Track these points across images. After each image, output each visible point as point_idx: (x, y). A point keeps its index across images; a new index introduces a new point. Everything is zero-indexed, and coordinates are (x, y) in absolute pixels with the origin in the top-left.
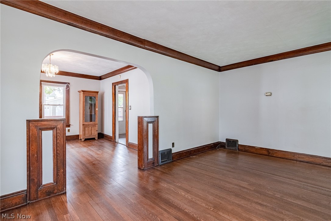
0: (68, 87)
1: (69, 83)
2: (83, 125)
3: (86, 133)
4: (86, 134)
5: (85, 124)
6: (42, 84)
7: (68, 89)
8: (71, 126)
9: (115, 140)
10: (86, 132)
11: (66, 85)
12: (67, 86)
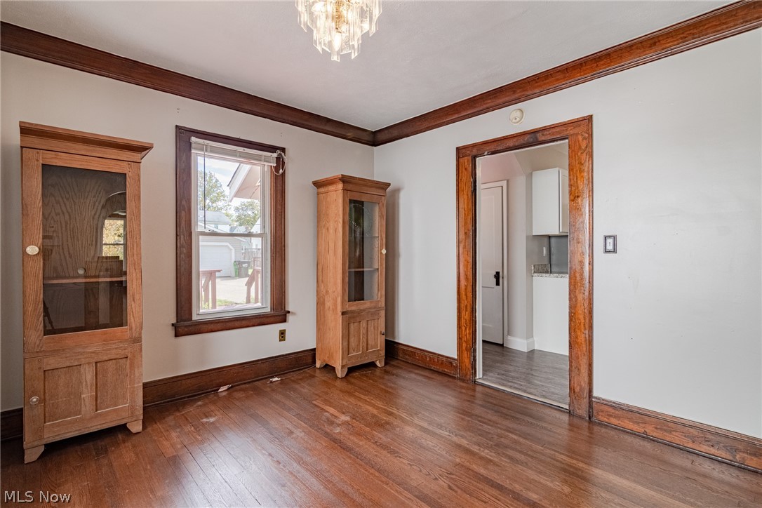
0: (280, 162)
1: (283, 150)
2: (343, 313)
3: (351, 347)
4: (351, 350)
5: (350, 309)
6: (193, 145)
7: (281, 171)
8: (290, 317)
9: (475, 375)
10: (352, 340)
11: (275, 155)
12: (278, 159)
